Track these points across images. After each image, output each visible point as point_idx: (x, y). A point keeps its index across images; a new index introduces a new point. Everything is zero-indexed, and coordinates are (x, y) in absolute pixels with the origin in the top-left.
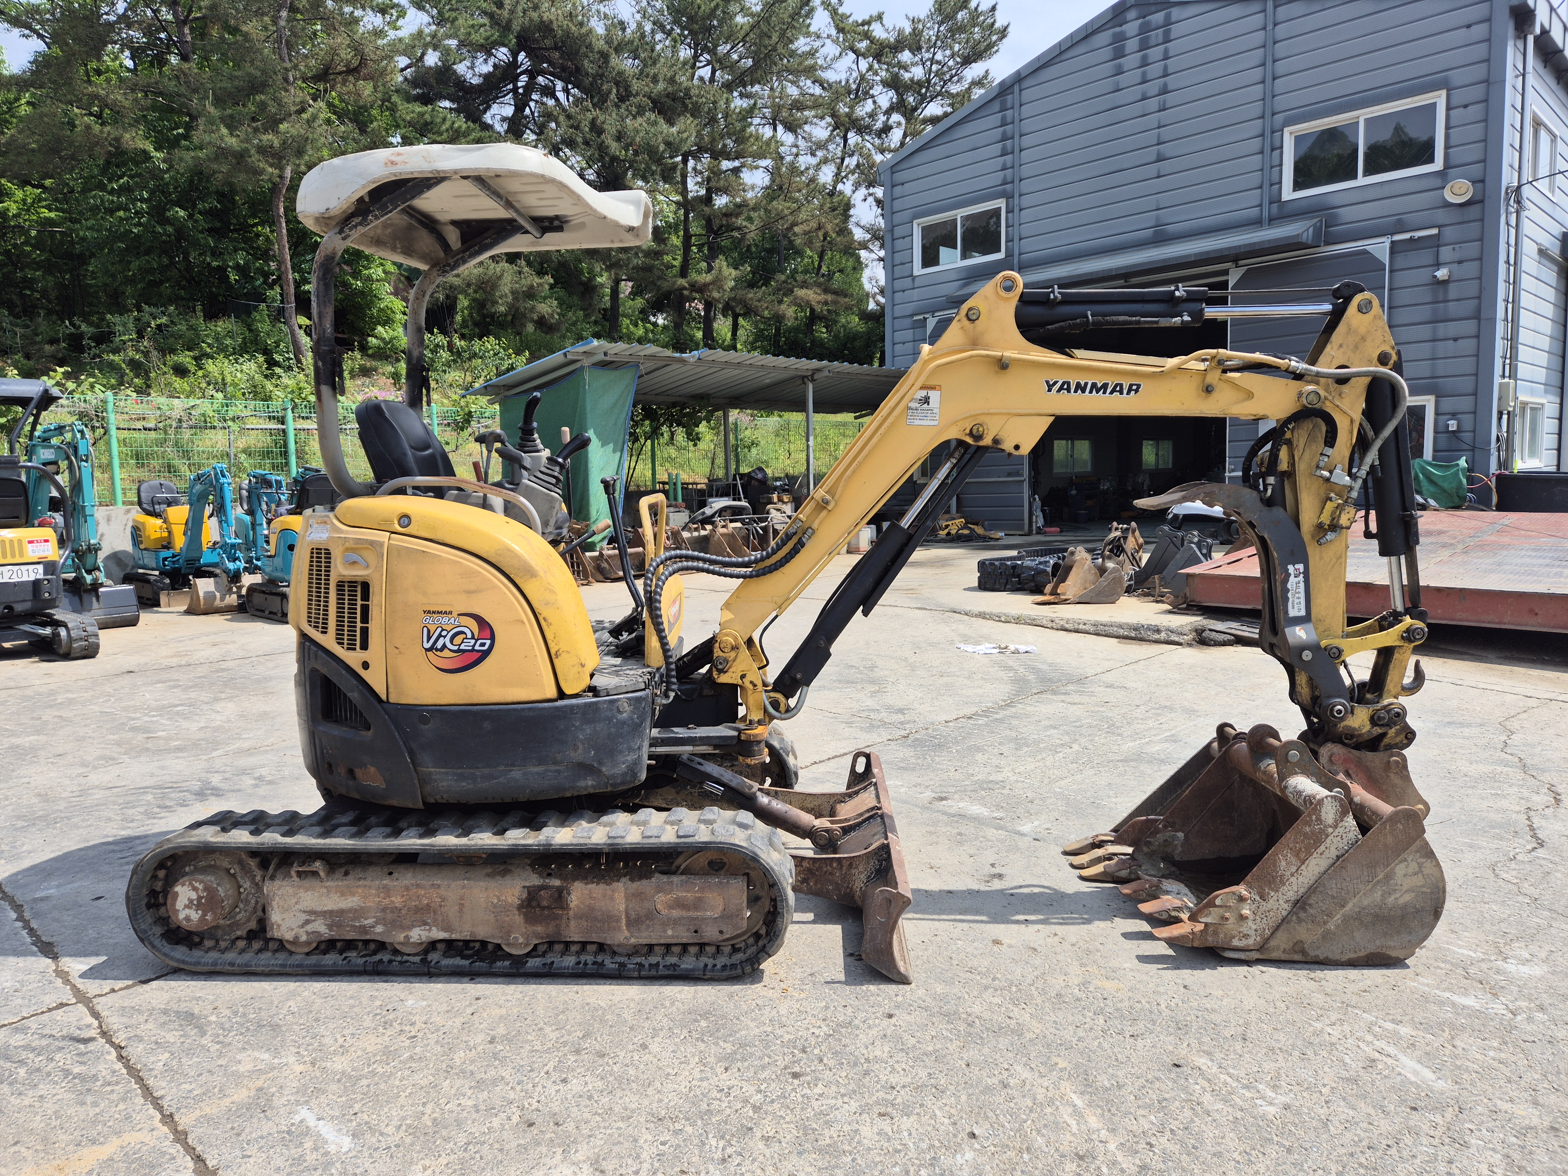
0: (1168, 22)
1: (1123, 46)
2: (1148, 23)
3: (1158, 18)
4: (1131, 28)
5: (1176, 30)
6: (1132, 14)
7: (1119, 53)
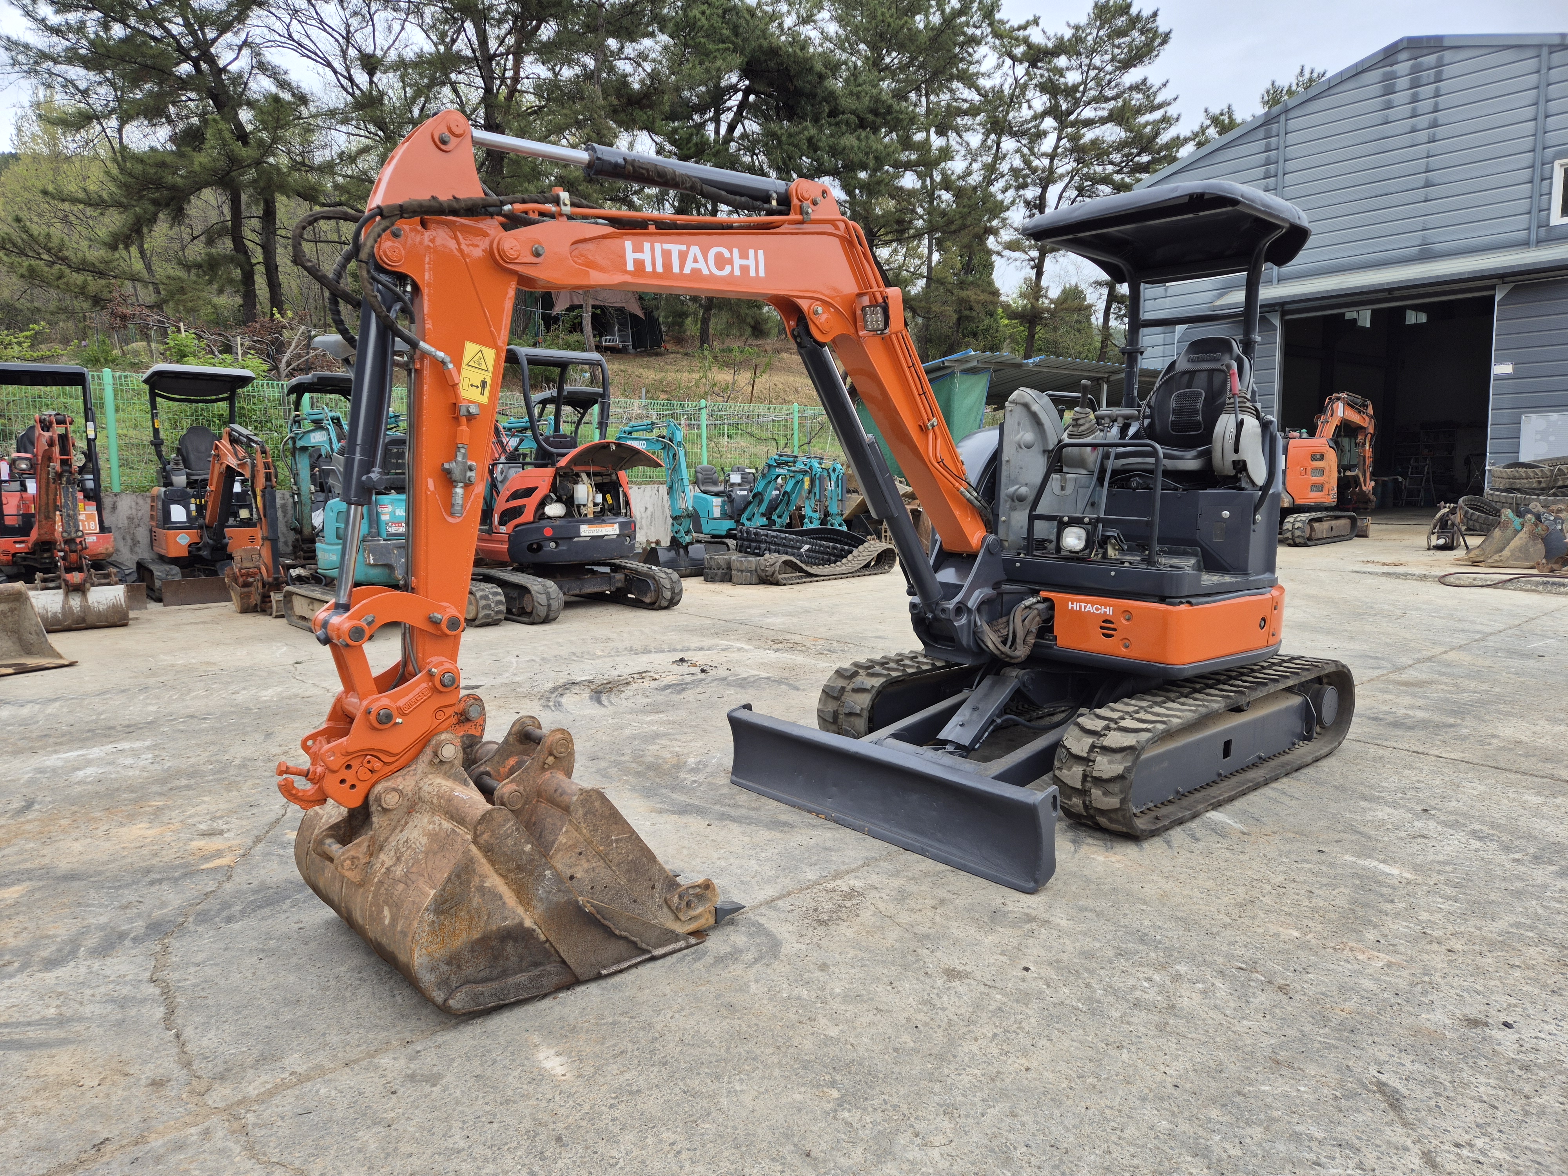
0: (1440, 64)
1: (1394, 84)
2: (1421, 64)
3: (1431, 59)
4: (1403, 67)
5: (1447, 71)
6: (1403, 56)
7: (1389, 90)
